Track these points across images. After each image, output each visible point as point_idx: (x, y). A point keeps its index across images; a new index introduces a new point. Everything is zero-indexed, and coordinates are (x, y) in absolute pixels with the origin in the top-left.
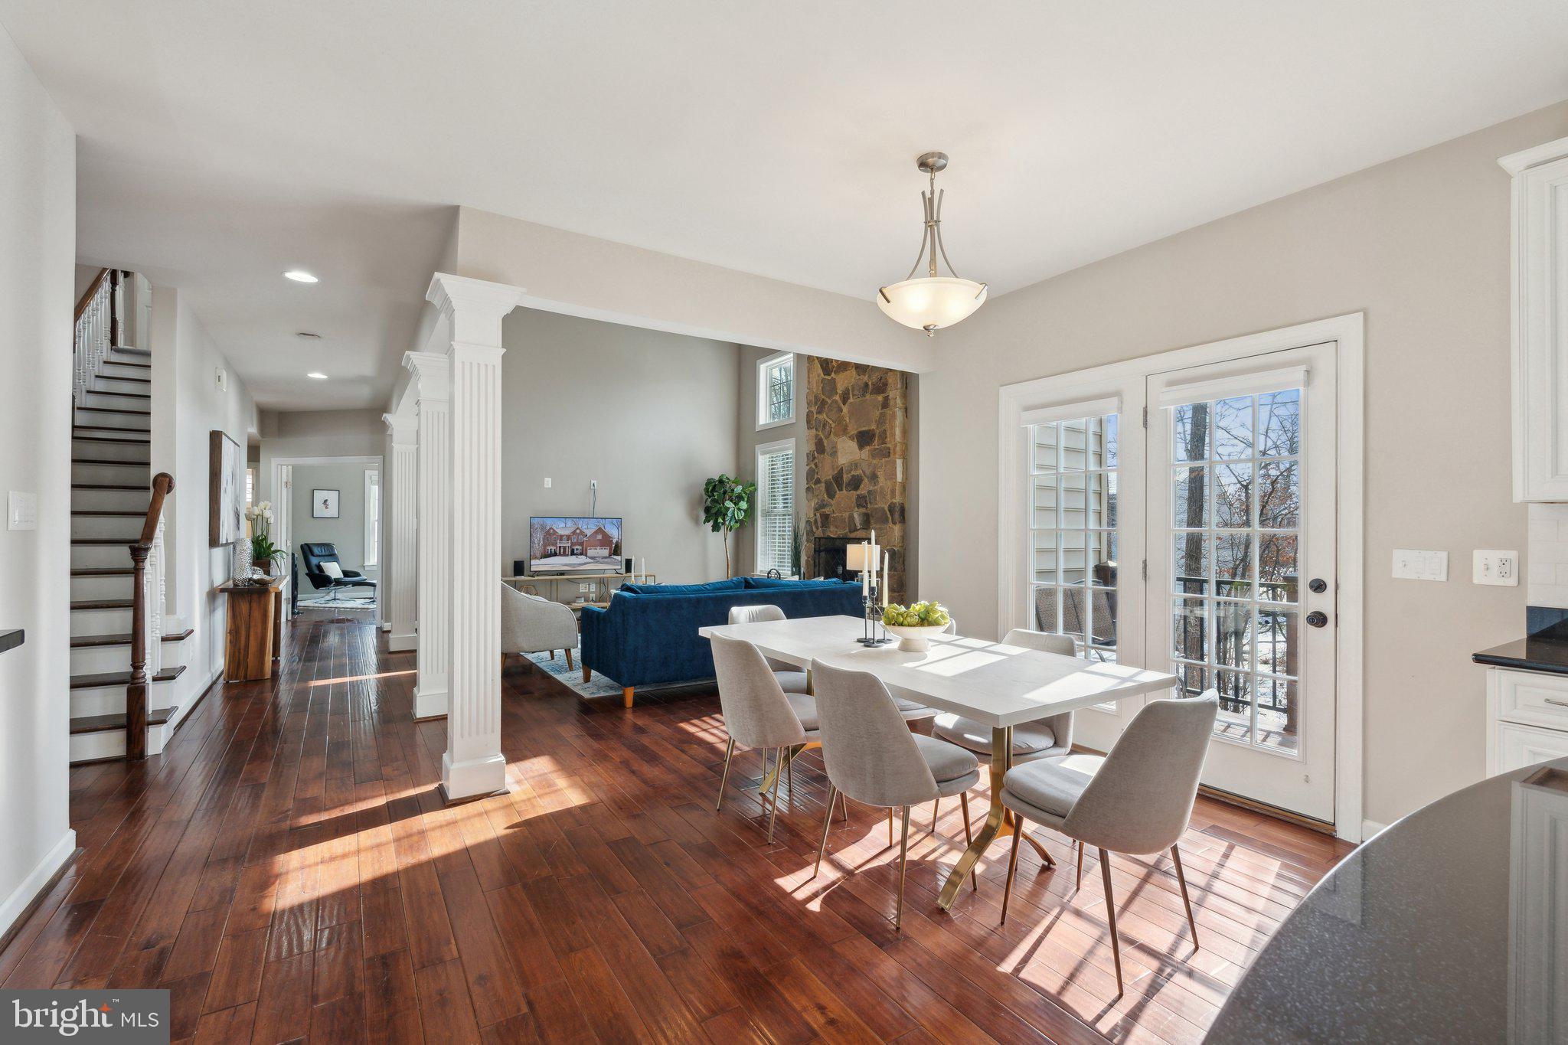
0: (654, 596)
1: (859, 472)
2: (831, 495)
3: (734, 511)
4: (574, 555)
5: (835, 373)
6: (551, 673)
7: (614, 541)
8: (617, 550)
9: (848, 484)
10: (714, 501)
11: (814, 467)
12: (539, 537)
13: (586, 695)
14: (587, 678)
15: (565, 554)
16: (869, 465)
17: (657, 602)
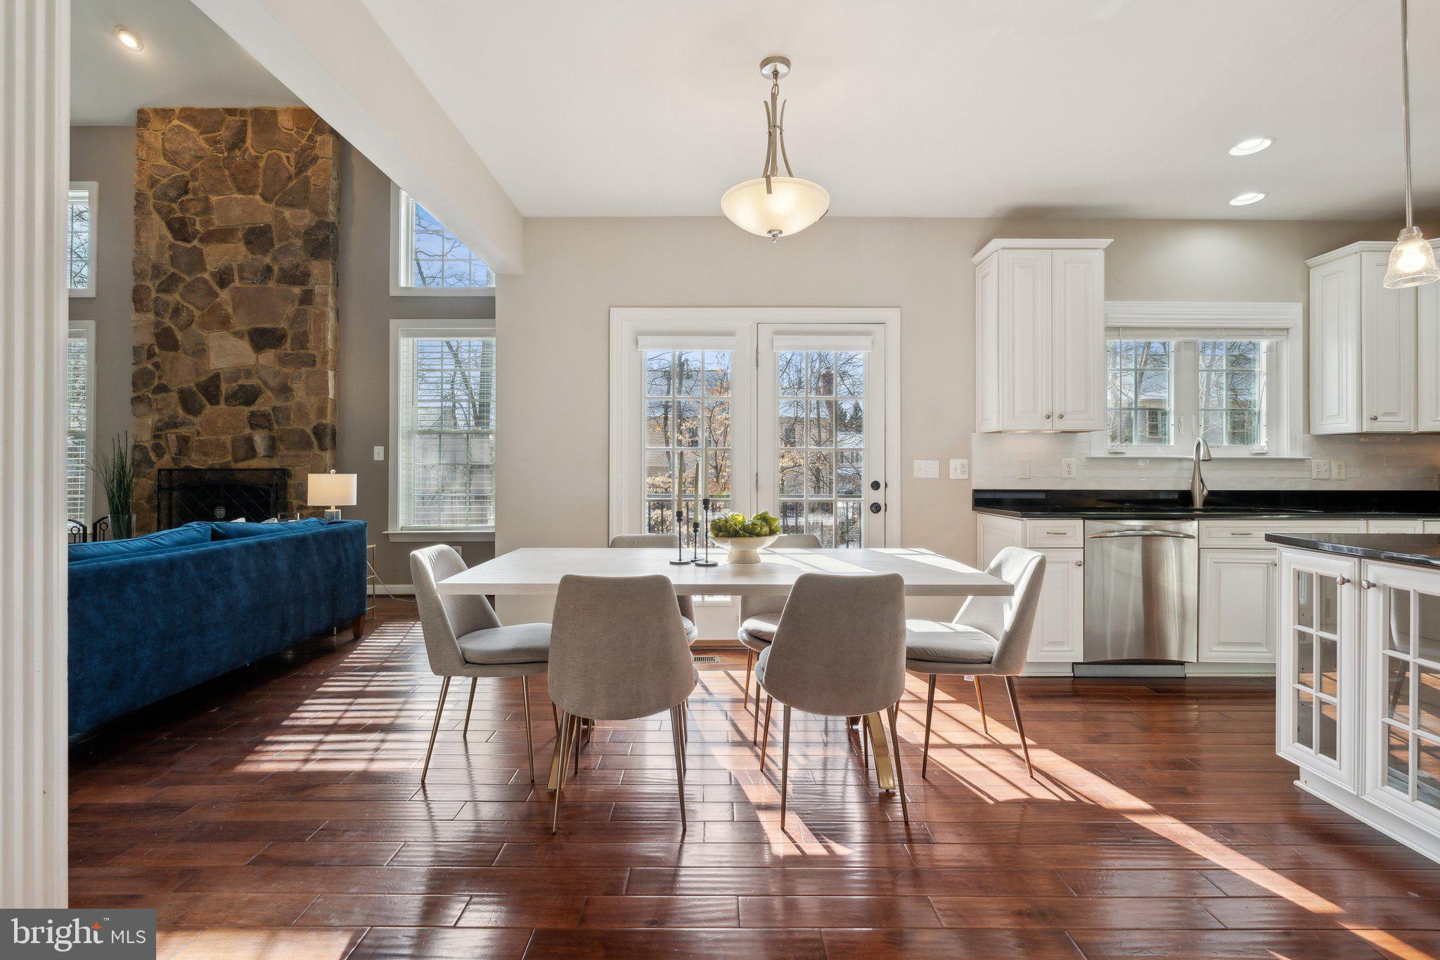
2: (192, 410)
5: (201, 240)
9: (231, 397)
11: (150, 367)
16: (276, 374)
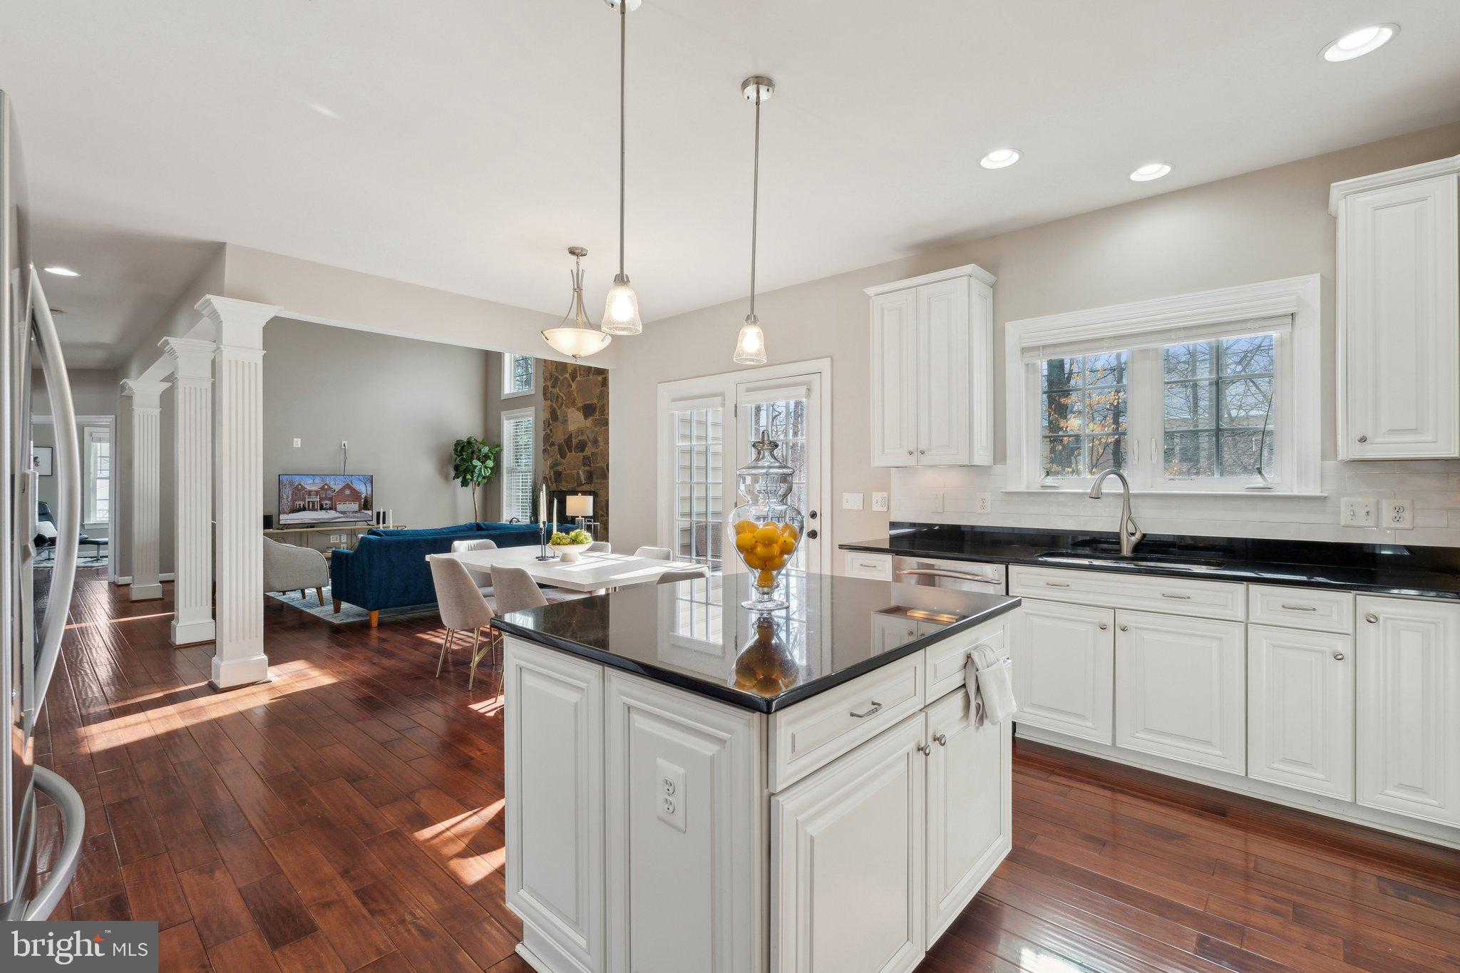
0: (395, 538)
1: (585, 437)
2: (563, 456)
3: (481, 469)
4: (324, 509)
6: (303, 609)
7: (363, 496)
8: (367, 505)
9: (577, 447)
10: (463, 460)
11: (549, 431)
12: (287, 493)
13: (336, 621)
14: (337, 610)
15: (314, 509)
16: (592, 432)
17: (399, 543)
